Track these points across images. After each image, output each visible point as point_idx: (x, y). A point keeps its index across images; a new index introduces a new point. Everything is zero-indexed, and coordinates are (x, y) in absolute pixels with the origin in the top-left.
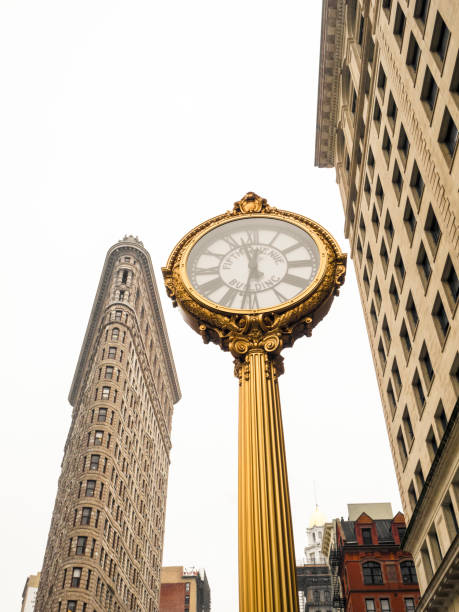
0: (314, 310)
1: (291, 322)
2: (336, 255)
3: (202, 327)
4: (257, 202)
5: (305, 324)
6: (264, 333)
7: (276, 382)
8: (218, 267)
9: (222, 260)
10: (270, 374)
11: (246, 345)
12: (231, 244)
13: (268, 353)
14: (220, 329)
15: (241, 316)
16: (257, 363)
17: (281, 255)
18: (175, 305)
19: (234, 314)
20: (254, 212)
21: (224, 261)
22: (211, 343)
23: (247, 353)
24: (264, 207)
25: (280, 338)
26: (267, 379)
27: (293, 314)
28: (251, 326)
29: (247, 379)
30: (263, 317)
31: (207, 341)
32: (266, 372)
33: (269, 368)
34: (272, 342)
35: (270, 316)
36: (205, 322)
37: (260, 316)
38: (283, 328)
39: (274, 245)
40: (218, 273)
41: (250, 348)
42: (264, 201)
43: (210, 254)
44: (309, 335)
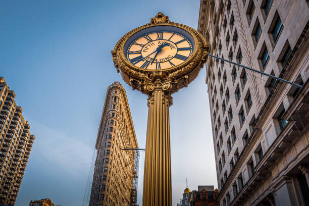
0: (190, 72)
1: (177, 77)
2: (203, 45)
3: (131, 80)
4: (163, 18)
5: (185, 79)
6: (163, 81)
8: (141, 51)
9: (143, 47)
10: (165, 101)
11: (153, 88)
12: (148, 40)
13: (164, 91)
14: (140, 81)
15: (151, 73)
16: (158, 96)
17: (174, 45)
18: (118, 71)
19: (148, 72)
20: (161, 23)
21: (144, 48)
23: (153, 91)
24: (167, 21)
25: (171, 83)
26: (163, 103)
27: (178, 73)
28: (155, 78)
29: (152, 104)
30: (163, 73)
31: (134, 89)
32: (162, 100)
33: (164, 98)
34: (167, 85)
35: (166, 73)
36: (132, 77)
37: (161, 73)
38: (173, 80)
39: (170, 40)
40: (141, 53)
41: (155, 89)
42: (167, 18)
43: (137, 44)
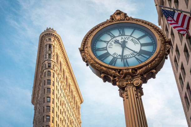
0: (156, 67)
1: (145, 72)
2: (165, 40)
3: (102, 75)
4: (122, 15)
5: (152, 73)
6: (133, 77)
7: (141, 99)
8: (106, 47)
9: (107, 44)
10: (138, 95)
11: (125, 83)
12: (111, 36)
13: (136, 87)
14: (111, 76)
15: (121, 70)
16: (131, 90)
17: (137, 40)
18: (87, 65)
19: (118, 69)
20: (121, 20)
21: (109, 44)
22: (107, 82)
23: (126, 86)
24: (125, 17)
25: (141, 79)
26: (137, 98)
27: (146, 69)
28: (126, 75)
29: (127, 98)
30: (132, 70)
31: (105, 81)
32: (136, 95)
33: (137, 93)
34: (137, 81)
35: (135, 70)
36: (103, 73)
37: (130, 71)
38: (142, 75)
39: (132, 36)
40: (106, 50)
41: (127, 84)
42: (125, 14)
43: (102, 41)
44: (154, 78)
